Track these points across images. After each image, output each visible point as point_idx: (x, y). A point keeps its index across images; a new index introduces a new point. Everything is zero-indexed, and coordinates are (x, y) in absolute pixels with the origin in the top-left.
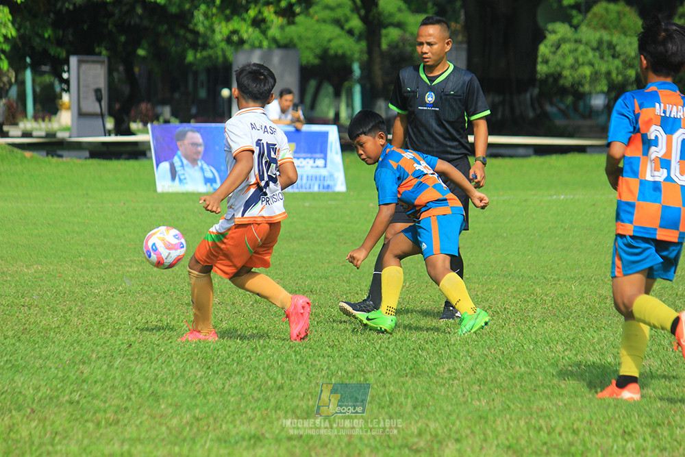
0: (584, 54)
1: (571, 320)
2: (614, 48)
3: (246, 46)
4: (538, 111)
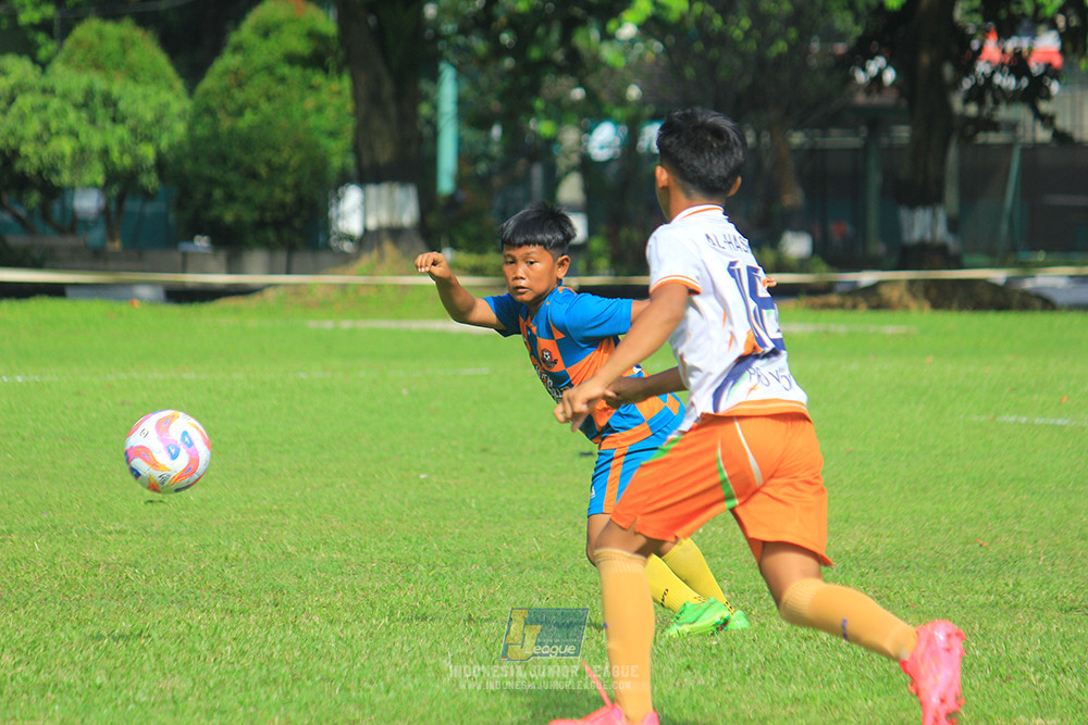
0: (60, 115)
2: (115, 104)
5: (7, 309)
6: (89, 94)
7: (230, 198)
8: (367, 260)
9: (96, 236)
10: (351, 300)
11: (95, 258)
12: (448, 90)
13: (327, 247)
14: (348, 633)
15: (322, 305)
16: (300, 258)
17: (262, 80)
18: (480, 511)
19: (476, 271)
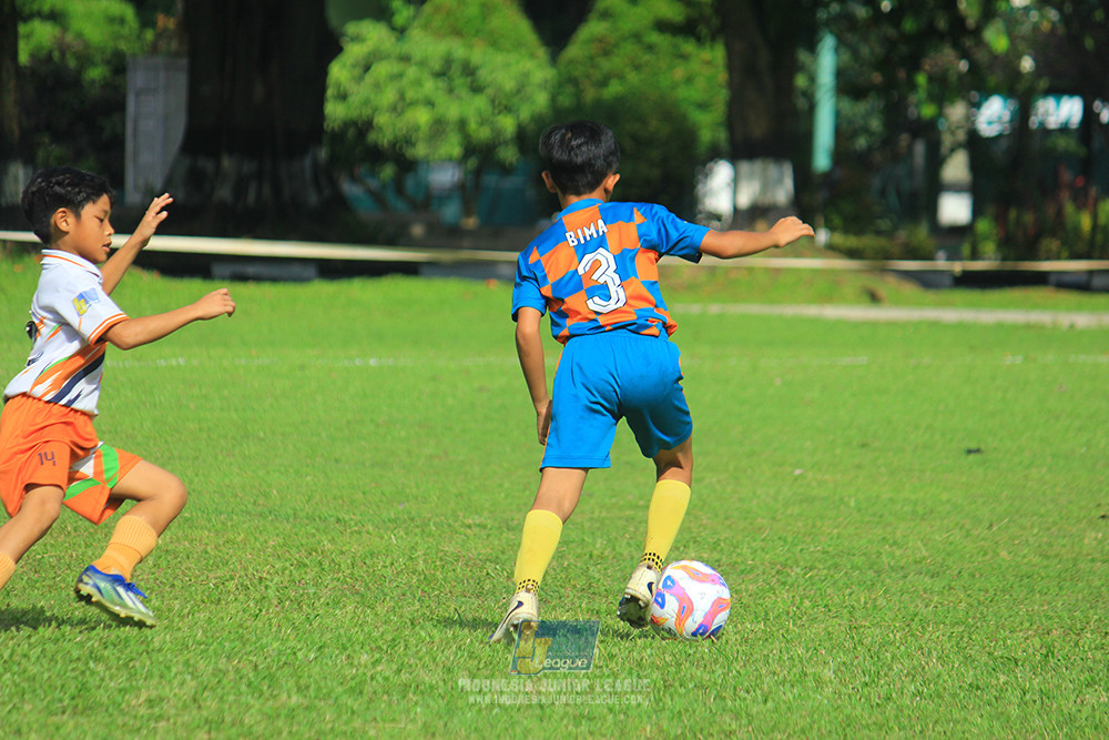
2: (474, 73)
4: (327, 192)
5: (358, 289)
6: (448, 62)
9: (451, 211)
12: (827, 59)
15: (689, 288)
17: (628, 49)
18: (859, 510)
19: (852, 254)
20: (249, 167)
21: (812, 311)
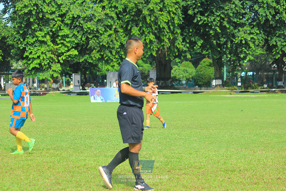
0: (181, 72)
1: (179, 129)
2: (187, 71)
3: (110, 71)
4: (171, 84)
5: (175, 94)
6: (184, 70)
7: (200, 81)
8: (216, 88)
9: (185, 86)
10: (214, 93)
11: (185, 88)
12: (225, 68)
13: (211, 87)
14: (215, 132)
15: (211, 93)
16: (208, 88)
17: (204, 68)
18: (230, 118)
19: (228, 89)
20: (163, 82)
21: (224, 96)
